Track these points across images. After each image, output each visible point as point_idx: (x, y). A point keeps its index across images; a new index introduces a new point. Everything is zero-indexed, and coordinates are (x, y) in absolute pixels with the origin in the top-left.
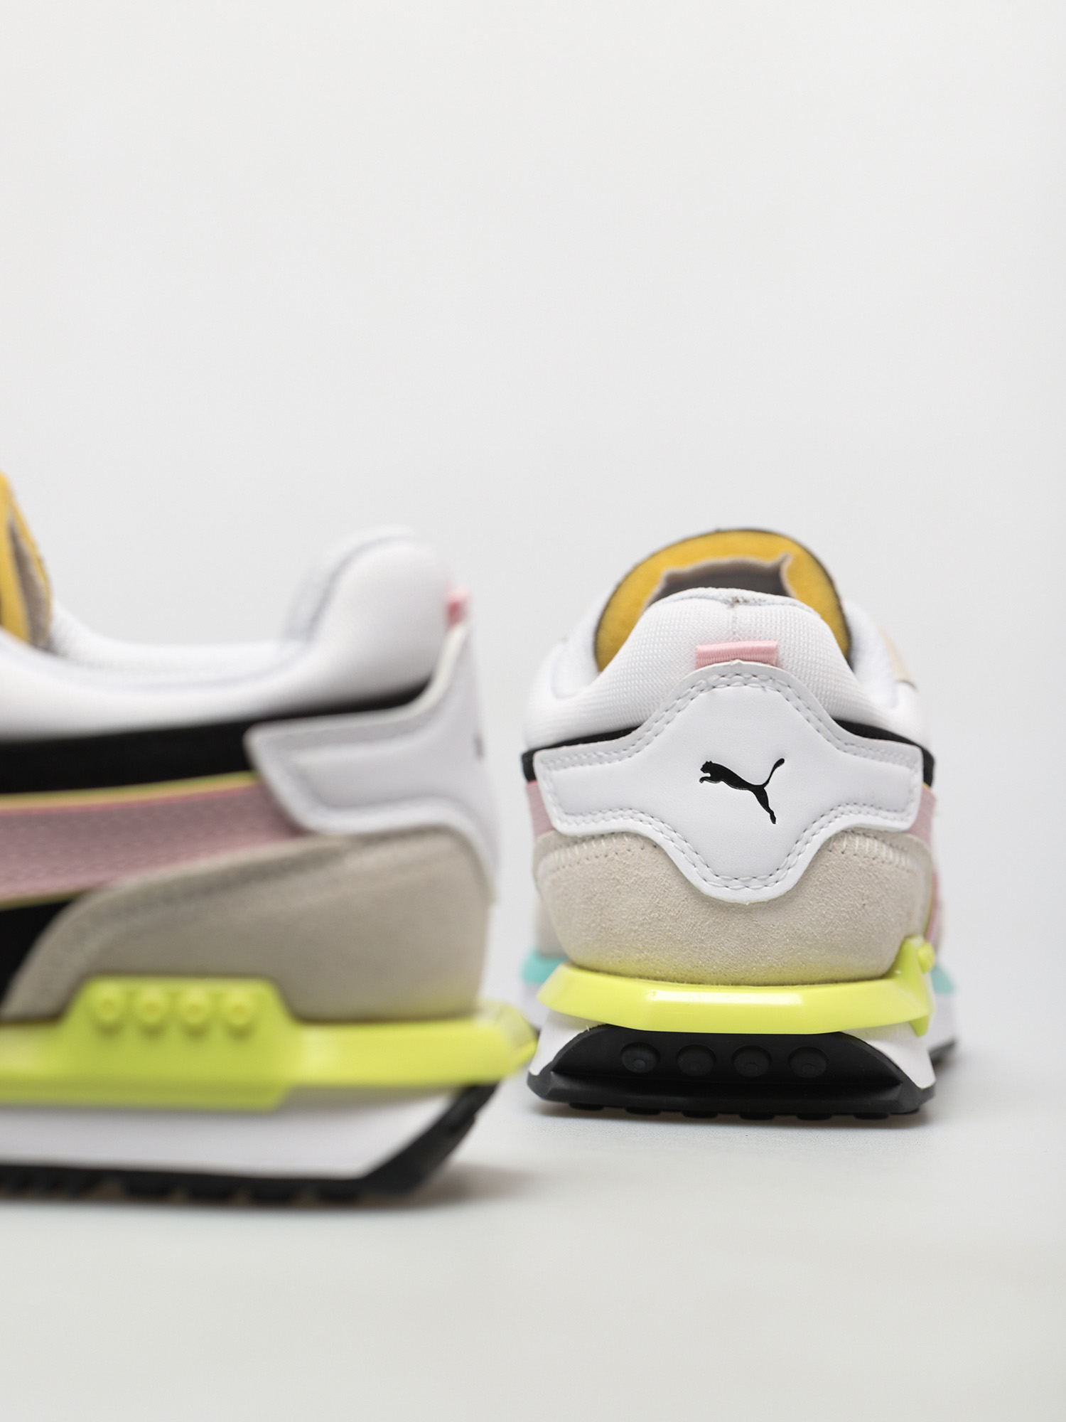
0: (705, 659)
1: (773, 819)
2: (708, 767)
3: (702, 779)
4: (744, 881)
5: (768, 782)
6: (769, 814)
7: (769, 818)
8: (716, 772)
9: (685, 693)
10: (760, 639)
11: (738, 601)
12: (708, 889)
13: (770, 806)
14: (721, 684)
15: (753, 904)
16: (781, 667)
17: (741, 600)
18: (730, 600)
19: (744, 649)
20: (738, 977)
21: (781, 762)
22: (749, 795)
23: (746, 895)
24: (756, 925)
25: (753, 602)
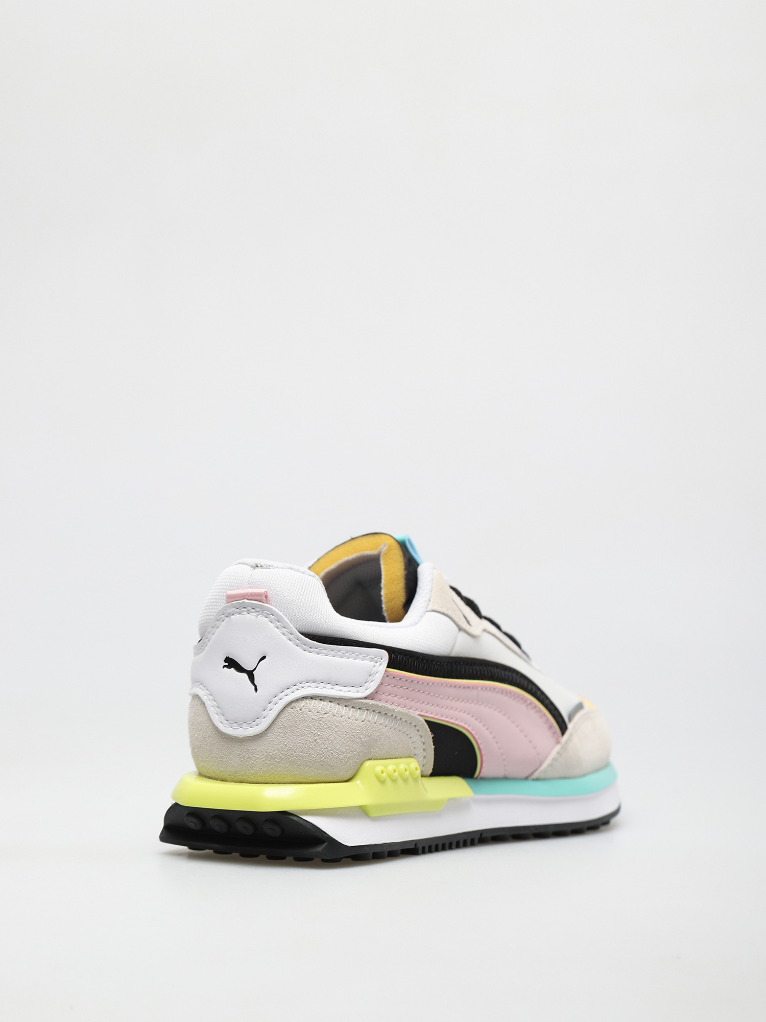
0: (231, 598)
1: (256, 690)
2: (227, 660)
3: (224, 667)
4: (239, 724)
5: (255, 669)
6: (254, 687)
7: (254, 689)
8: (231, 663)
9: (219, 618)
10: (260, 588)
11: (257, 566)
12: (221, 727)
13: (255, 683)
14: (236, 613)
15: (246, 737)
16: (271, 604)
17: (259, 565)
18: (254, 565)
19: (248, 593)
20: (242, 778)
21: (264, 658)
22: (245, 676)
23: (240, 732)
24: (247, 749)
25: (265, 566)
